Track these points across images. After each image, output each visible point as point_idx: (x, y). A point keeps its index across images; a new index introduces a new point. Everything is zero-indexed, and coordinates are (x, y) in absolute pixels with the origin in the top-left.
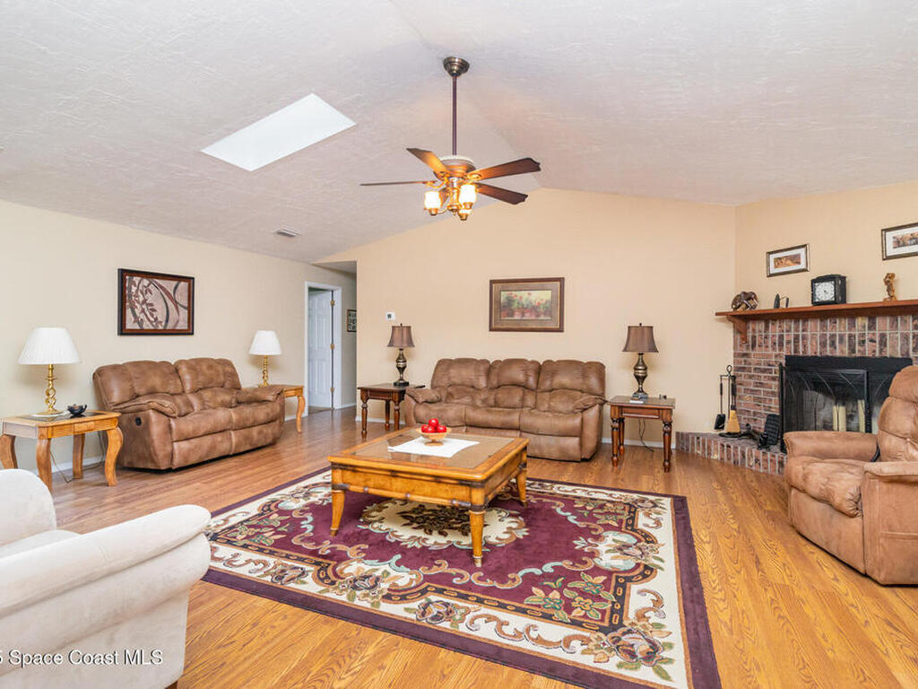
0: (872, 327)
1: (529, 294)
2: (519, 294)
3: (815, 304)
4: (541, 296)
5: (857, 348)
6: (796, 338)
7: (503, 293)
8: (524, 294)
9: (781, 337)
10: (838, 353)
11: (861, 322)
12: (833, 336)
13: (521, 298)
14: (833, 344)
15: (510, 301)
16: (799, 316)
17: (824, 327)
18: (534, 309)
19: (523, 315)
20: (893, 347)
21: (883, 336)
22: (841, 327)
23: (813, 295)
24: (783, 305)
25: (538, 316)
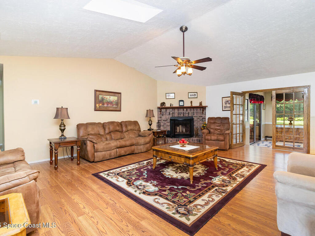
0: (187, 111)
1: (110, 97)
2: (106, 97)
3: (180, 106)
4: (113, 98)
5: (185, 115)
6: (173, 113)
7: (100, 96)
8: (108, 97)
9: (170, 113)
10: (181, 116)
11: (185, 109)
12: (180, 113)
13: (107, 98)
14: (180, 114)
15: (103, 99)
16: (174, 108)
17: (178, 110)
18: (111, 103)
19: (108, 105)
20: (190, 114)
21: (189, 112)
22: (181, 111)
23: (179, 104)
24: (172, 106)
25: (113, 105)
